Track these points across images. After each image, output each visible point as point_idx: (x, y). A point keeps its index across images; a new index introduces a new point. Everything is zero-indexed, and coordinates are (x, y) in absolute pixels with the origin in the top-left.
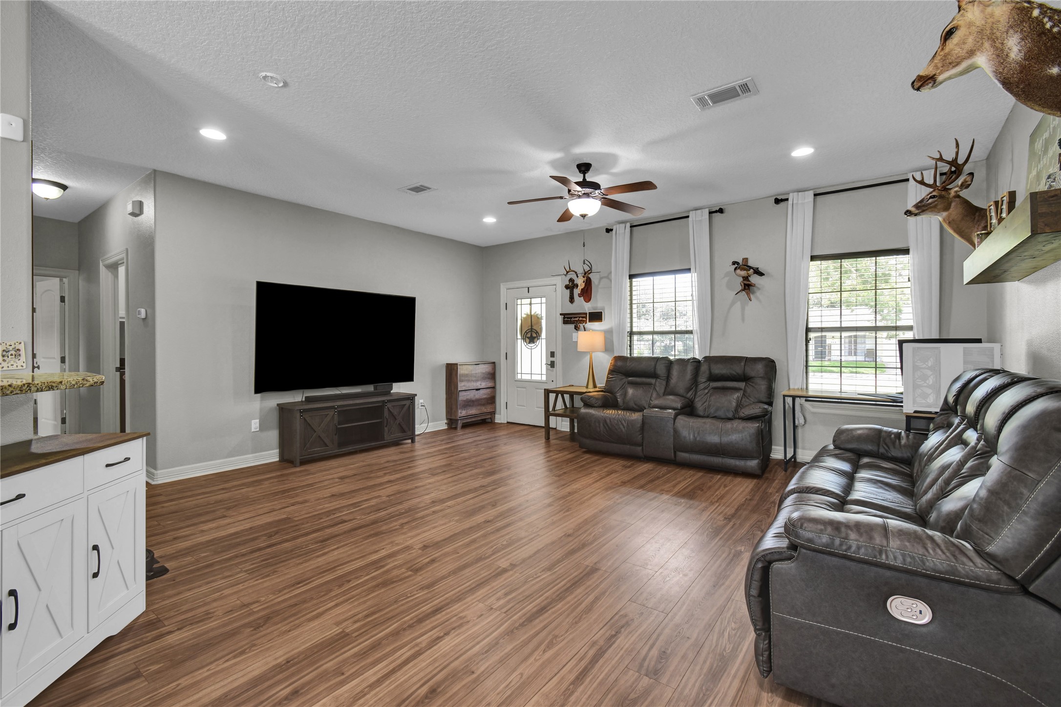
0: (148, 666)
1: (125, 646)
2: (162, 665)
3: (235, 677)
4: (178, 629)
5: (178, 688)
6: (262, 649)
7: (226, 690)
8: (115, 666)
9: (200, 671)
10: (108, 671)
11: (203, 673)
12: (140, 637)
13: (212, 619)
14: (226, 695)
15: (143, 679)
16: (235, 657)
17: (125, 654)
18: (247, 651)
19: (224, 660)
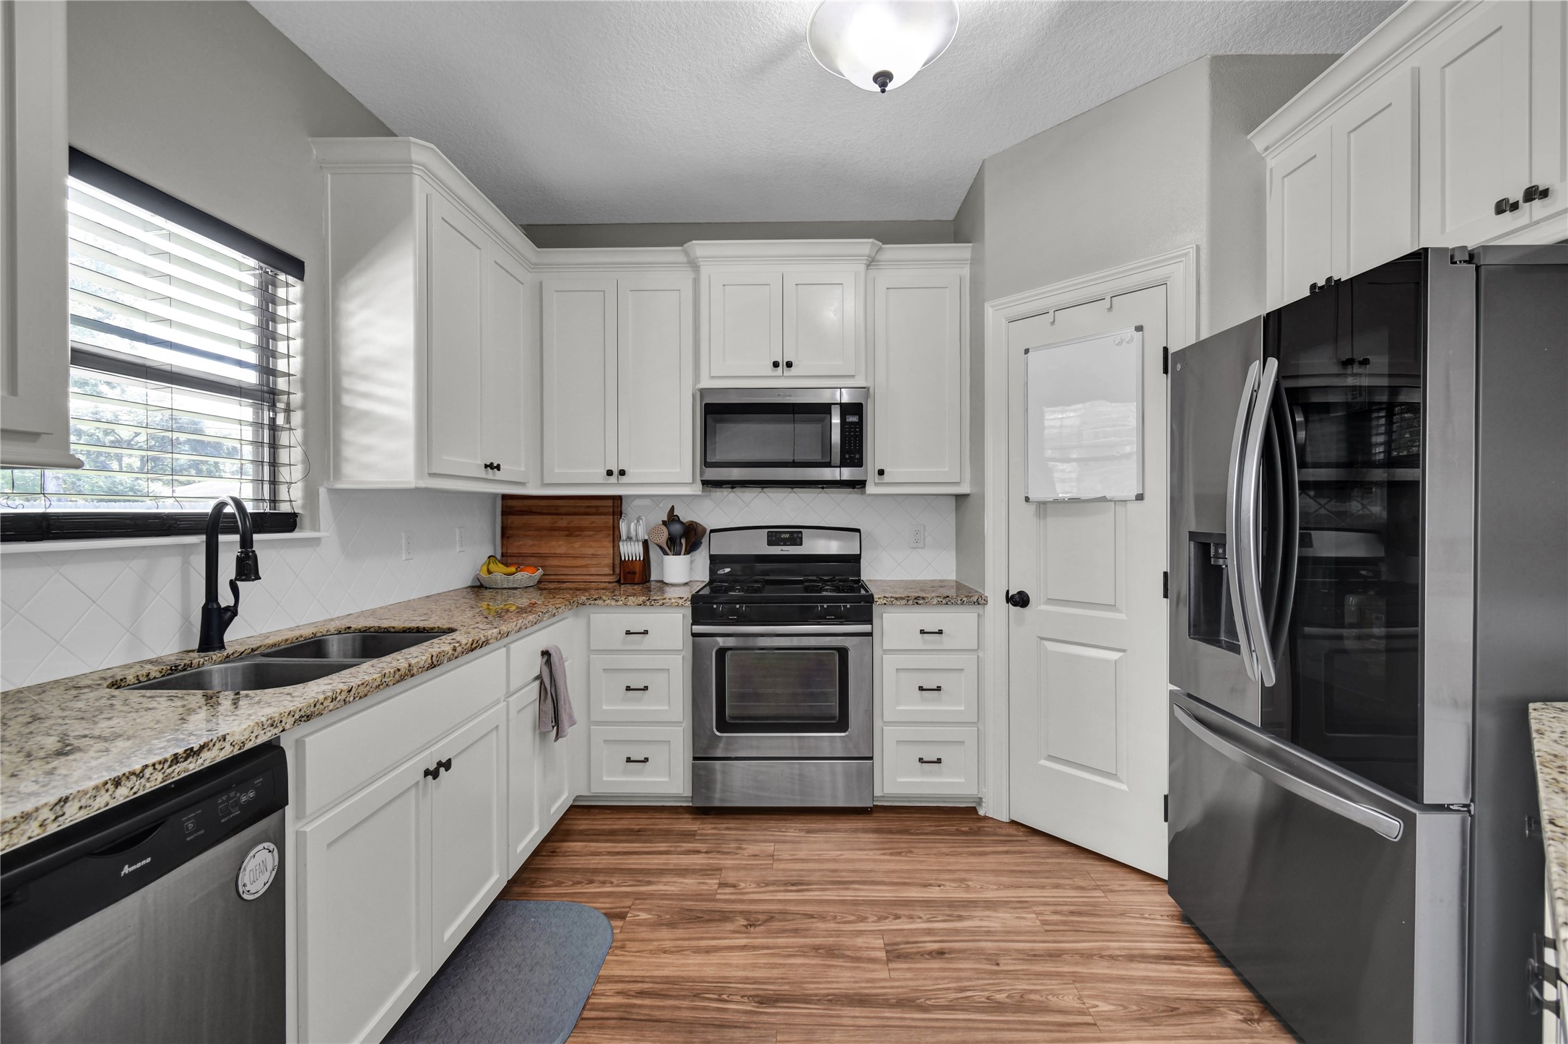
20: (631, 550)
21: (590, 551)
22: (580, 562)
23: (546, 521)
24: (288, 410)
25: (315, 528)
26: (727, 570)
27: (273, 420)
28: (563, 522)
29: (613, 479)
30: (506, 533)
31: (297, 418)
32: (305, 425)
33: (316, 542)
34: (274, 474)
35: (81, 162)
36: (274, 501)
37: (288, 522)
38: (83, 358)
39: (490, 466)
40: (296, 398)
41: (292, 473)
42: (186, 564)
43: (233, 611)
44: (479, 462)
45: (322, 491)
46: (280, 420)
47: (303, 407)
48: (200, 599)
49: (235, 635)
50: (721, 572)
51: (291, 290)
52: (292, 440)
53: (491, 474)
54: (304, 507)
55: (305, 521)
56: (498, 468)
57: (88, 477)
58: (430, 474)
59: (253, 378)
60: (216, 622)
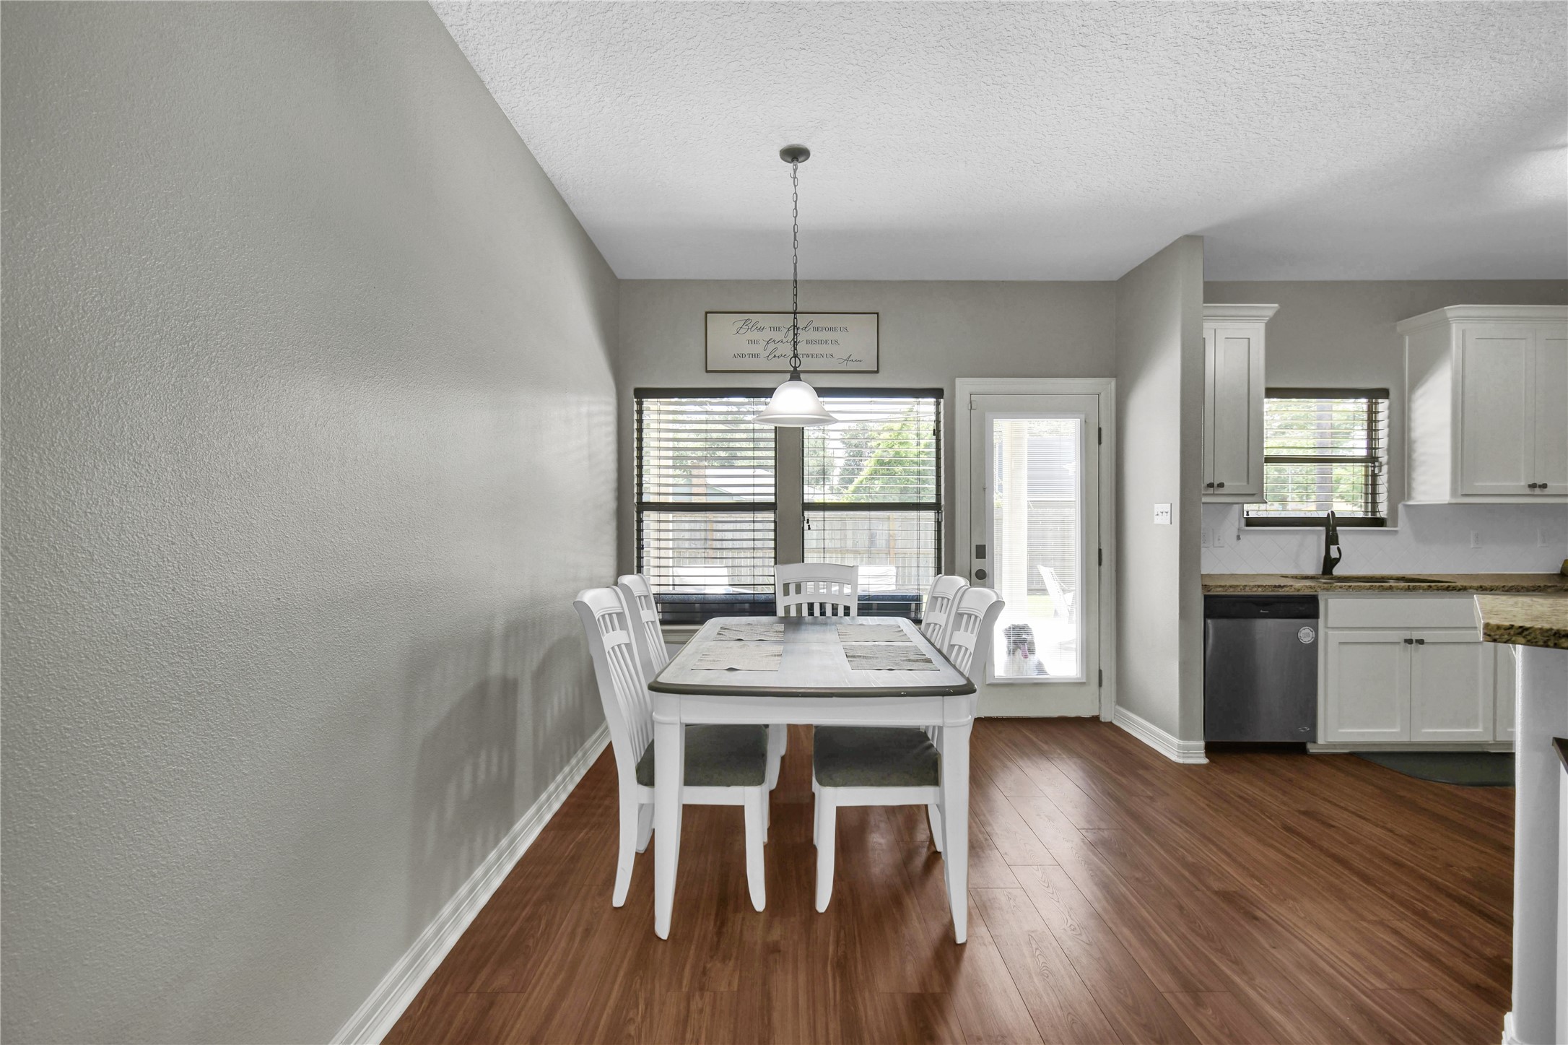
24: (1381, 466)
25: (1395, 526)
31: (1385, 469)
32: (1389, 473)
33: (1393, 533)
34: (1374, 498)
35: (1271, 392)
36: (1374, 512)
37: (1379, 522)
38: (1270, 460)
39: (1533, 486)
40: (1384, 459)
41: (1383, 498)
43: (1337, 560)
44: (1523, 483)
45: (1400, 507)
46: (1376, 471)
47: (1388, 463)
48: (1323, 553)
49: (1337, 571)
51: (1383, 405)
52: (1383, 479)
53: (1537, 491)
54: (1388, 515)
55: (1388, 523)
56: (1543, 487)
57: (1268, 506)
58: (1463, 495)
59: (1363, 453)
60: (1329, 563)
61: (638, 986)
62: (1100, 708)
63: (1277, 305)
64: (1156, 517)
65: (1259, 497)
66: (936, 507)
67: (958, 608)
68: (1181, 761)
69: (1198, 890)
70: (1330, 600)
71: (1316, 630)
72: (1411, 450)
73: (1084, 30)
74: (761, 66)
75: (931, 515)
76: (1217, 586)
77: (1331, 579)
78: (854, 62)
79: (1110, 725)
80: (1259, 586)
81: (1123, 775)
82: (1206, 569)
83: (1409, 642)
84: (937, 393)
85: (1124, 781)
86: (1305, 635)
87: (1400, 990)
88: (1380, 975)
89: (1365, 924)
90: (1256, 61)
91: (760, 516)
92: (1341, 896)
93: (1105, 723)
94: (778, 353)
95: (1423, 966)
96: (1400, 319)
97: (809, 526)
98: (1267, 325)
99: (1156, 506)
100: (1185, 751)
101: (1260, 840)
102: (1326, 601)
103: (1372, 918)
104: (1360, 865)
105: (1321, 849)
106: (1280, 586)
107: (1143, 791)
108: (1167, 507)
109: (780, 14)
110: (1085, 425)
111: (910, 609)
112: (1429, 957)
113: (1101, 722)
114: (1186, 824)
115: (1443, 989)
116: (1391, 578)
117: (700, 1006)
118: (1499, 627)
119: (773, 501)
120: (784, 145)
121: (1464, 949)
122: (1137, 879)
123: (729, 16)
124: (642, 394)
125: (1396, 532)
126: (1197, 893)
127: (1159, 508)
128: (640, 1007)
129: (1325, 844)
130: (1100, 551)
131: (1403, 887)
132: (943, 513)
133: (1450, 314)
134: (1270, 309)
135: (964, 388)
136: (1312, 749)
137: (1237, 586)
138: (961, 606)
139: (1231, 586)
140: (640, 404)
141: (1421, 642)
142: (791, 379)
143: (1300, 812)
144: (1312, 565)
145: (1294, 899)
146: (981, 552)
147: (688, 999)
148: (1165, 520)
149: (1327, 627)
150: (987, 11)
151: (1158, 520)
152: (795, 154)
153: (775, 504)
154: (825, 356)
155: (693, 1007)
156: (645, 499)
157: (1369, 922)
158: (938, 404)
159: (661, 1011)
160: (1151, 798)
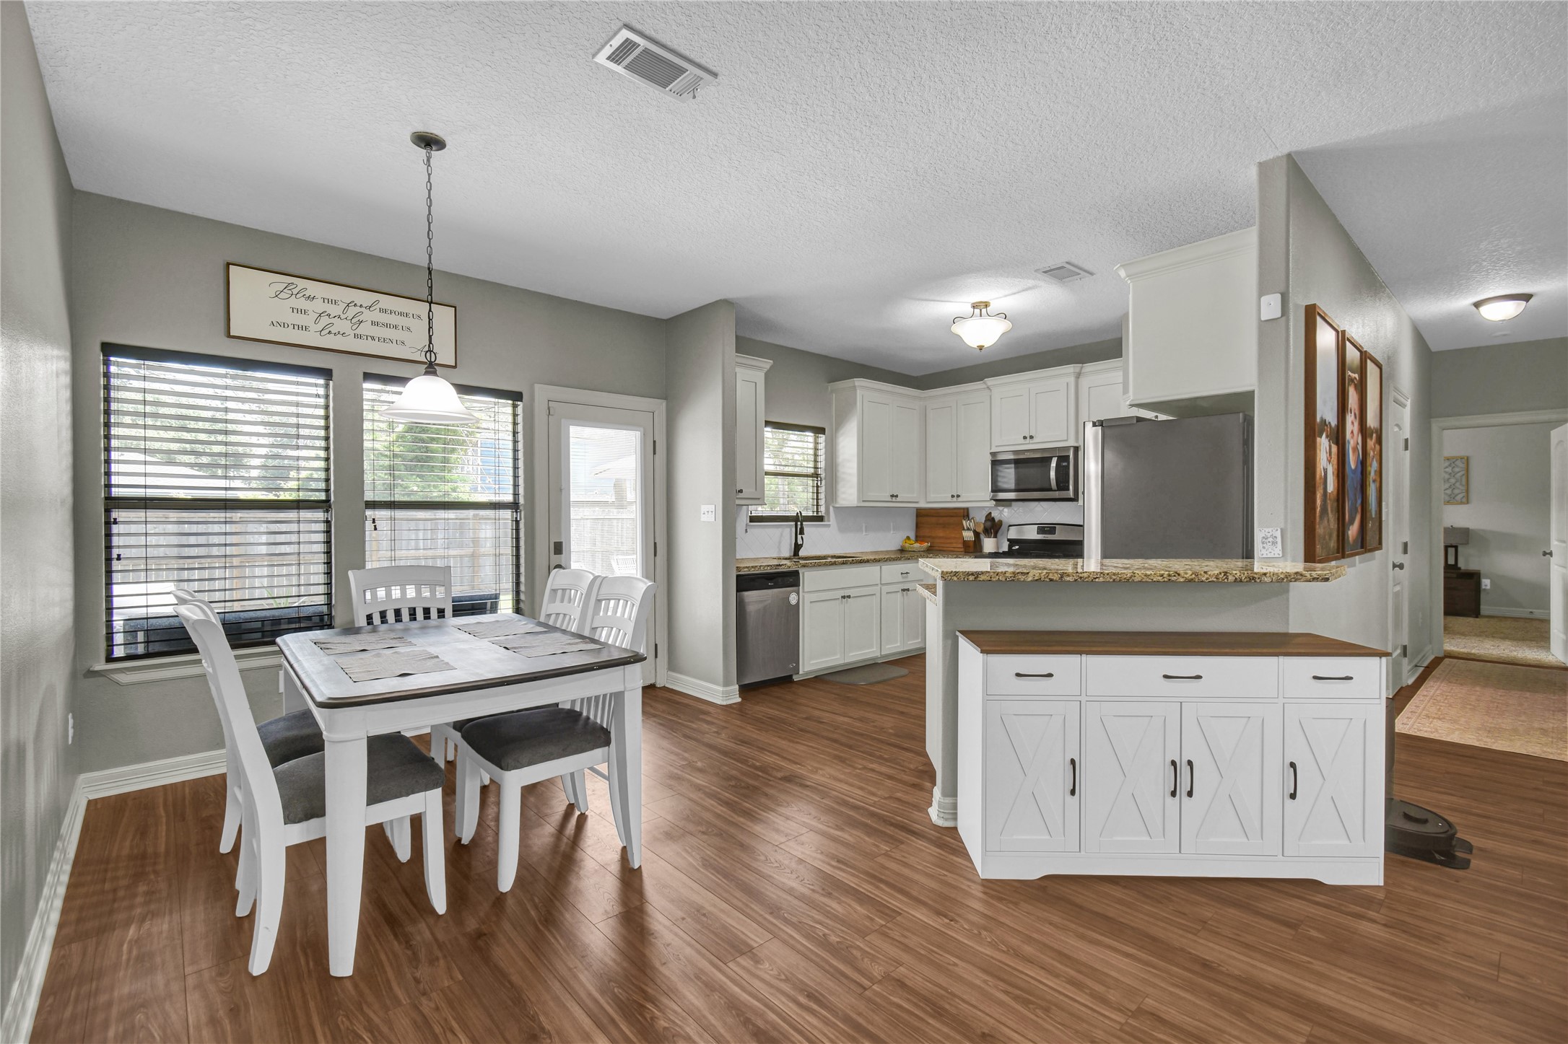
0: (1310, 927)
1: (1320, 898)
2: (1323, 937)
3: (1364, 1007)
4: (1385, 925)
5: (1306, 964)
6: (1435, 1016)
7: (1339, 1006)
8: (1290, 906)
9: (1342, 972)
10: (1282, 905)
11: (1344, 976)
12: (1341, 902)
13: (1435, 946)
14: (1331, 1009)
15: (1294, 933)
16: (1393, 994)
17: (1310, 904)
18: (1416, 1002)
19: (1380, 985)
20: (968, 535)
21: (953, 535)
22: (949, 541)
23: (933, 520)
24: (821, 480)
25: (829, 521)
26: (1017, 547)
27: (817, 484)
28: (942, 520)
29: (955, 499)
30: (918, 526)
31: (823, 482)
32: (825, 485)
33: (829, 526)
34: (817, 502)
35: (768, 423)
36: (817, 512)
37: (820, 519)
38: (767, 473)
39: (892, 496)
40: (823, 476)
41: (822, 502)
42: (791, 530)
43: (802, 545)
44: (887, 494)
45: (831, 508)
46: (819, 484)
47: (825, 478)
48: (794, 542)
49: (802, 553)
50: (1014, 548)
51: (822, 438)
52: (822, 489)
53: (894, 499)
54: (825, 513)
55: (826, 519)
56: (897, 496)
58: (863, 501)
59: (812, 471)
60: (797, 547)
61: (347, 1023)
62: (656, 676)
63: (772, 361)
64: (702, 516)
65: (760, 500)
66: (514, 506)
67: (597, 595)
68: (724, 703)
69: (770, 781)
70: (805, 573)
71: (798, 594)
72: (836, 471)
73: (716, 148)
74: (437, 60)
75: (507, 514)
76: (744, 568)
77: (799, 558)
78: (532, 95)
79: (664, 688)
80: (768, 566)
81: (692, 722)
82: (740, 554)
83: (843, 597)
84: (516, 396)
85: (694, 726)
86: (793, 599)
87: (885, 798)
88: (874, 794)
89: (858, 771)
90: (803, 206)
91: (306, 514)
92: (843, 760)
93: (660, 688)
94: (334, 330)
95: (889, 783)
96: (830, 382)
97: (375, 526)
98: (765, 374)
99: (703, 507)
100: (727, 695)
101: (790, 741)
102: (803, 573)
103: (860, 767)
104: (844, 740)
105: (823, 737)
106: (780, 565)
107: (709, 729)
108: (712, 508)
109: (482, 32)
110: (644, 435)
111: (486, 608)
112: (890, 777)
113: (657, 687)
114: (746, 743)
115: (901, 790)
116: (829, 556)
117: (433, 1005)
118: (947, 573)
119: (324, 498)
120: (421, 128)
121: (902, 768)
122: (733, 786)
123: (427, 9)
124: (110, 349)
125: (829, 525)
126: (770, 783)
127: (704, 508)
128: (364, 1036)
129: (825, 734)
130: (655, 544)
131: (868, 746)
132: (523, 513)
133: (857, 384)
134: (767, 364)
135: (542, 394)
136: (796, 678)
137: (756, 566)
138: (600, 593)
139: (752, 567)
140: (107, 363)
141: (849, 597)
142: (427, 373)
143: (803, 718)
144: (787, 551)
145: (821, 769)
146: (558, 548)
147: (416, 1008)
148: (710, 518)
149: (803, 592)
150: (657, 108)
151: (704, 518)
152: (428, 142)
153: (328, 501)
154: (394, 342)
155: (426, 1010)
156: (116, 492)
157: (859, 769)
158: (515, 406)
159: (391, 1029)
160: (717, 732)
